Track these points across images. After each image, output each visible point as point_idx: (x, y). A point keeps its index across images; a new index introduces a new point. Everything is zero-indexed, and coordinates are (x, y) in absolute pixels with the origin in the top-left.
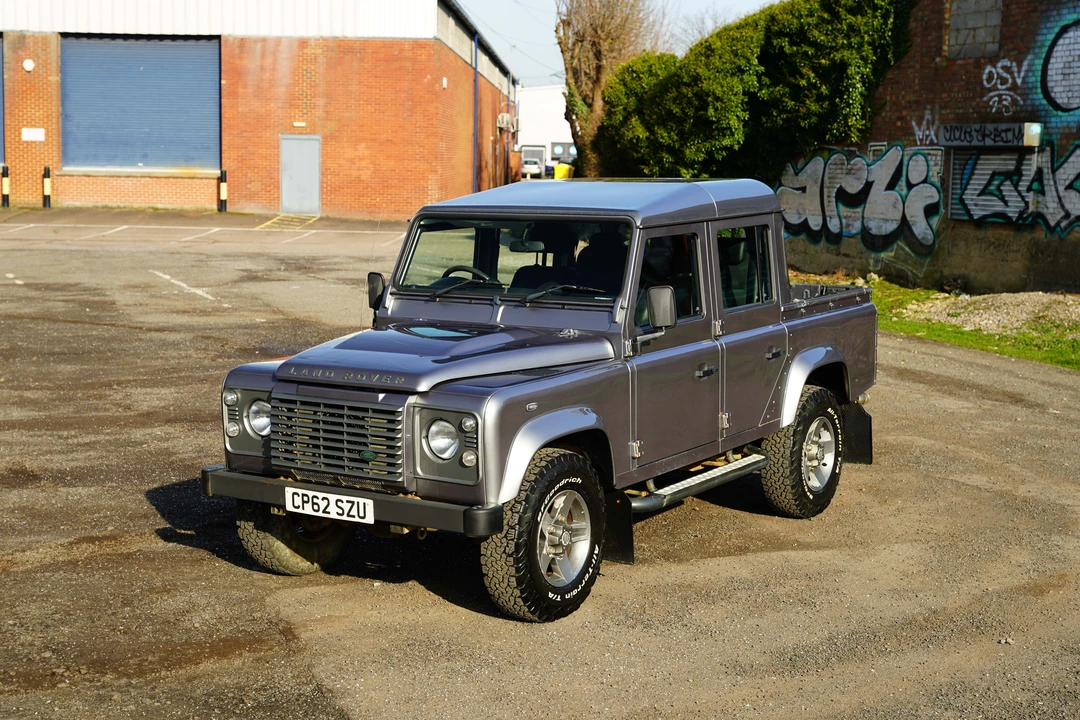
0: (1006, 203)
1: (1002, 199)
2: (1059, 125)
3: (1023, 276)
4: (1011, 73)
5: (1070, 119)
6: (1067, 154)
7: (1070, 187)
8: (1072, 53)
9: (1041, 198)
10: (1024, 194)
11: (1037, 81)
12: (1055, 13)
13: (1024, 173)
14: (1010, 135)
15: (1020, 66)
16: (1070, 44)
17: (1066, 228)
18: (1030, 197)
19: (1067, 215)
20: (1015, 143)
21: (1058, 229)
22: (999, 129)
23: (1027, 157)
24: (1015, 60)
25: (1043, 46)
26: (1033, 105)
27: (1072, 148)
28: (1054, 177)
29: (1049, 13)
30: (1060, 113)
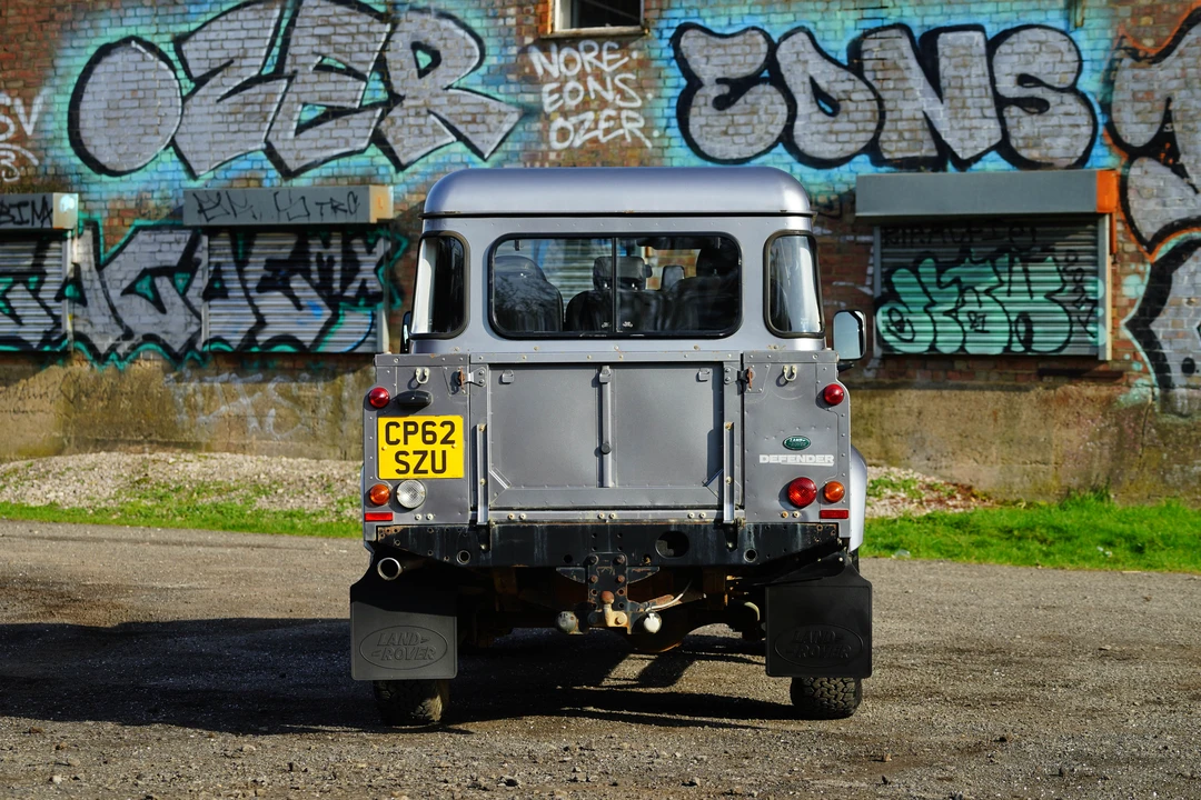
0: (18, 320)
1: (13, 315)
2: (104, 196)
3: (57, 435)
4: (14, 116)
5: (122, 187)
6: (122, 241)
7: (130, 291)
8: (121, 86)
9: (79, 310)
10: (50, 304)
11: (61, 129)
12: (86, 25)
13: (48, 271)
14: (27, 213)
15: (28, 104)
16: (116, 72)
17: (127, 355)
18: (65, 310)
19: (128, 334)
20: (38, 224)
21: (113, 356)
22: (6, 203)
23: (55, 245)
24: (19, 95)
25: (69, 74)
26: (56, 167)
27: (129, 231)
28: (101, 276)
29: (75, 25)
30: (105, 178)
